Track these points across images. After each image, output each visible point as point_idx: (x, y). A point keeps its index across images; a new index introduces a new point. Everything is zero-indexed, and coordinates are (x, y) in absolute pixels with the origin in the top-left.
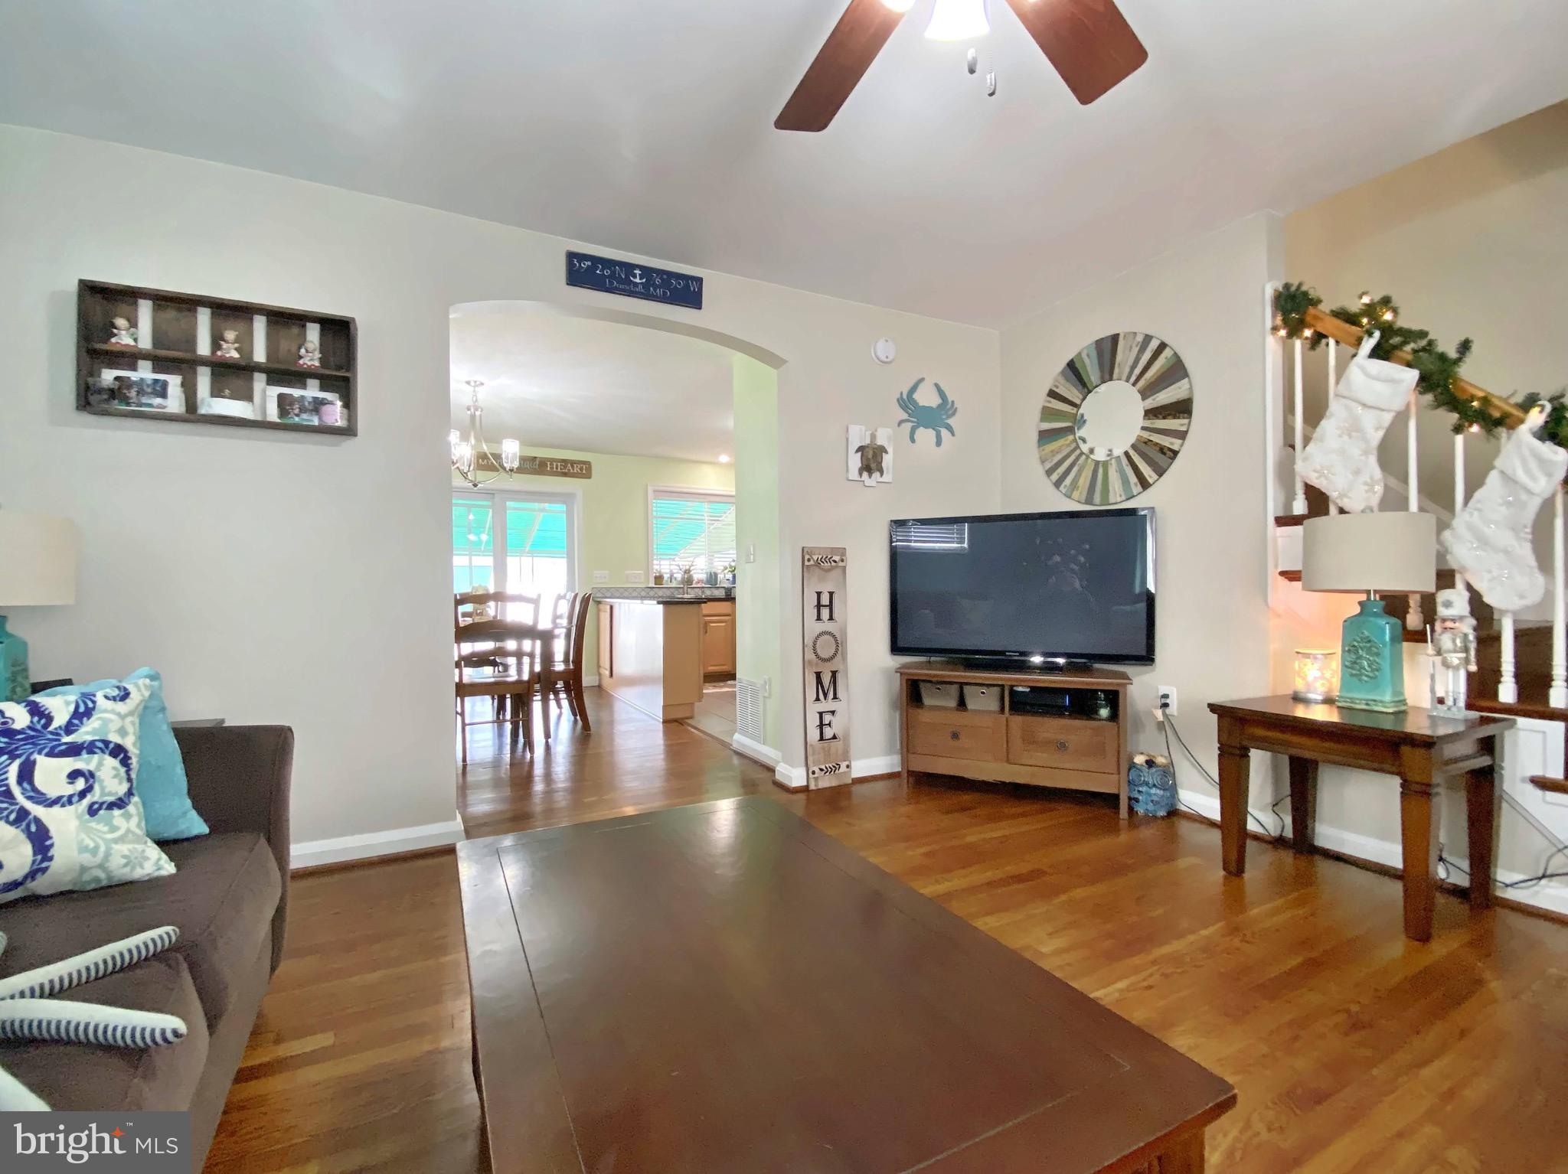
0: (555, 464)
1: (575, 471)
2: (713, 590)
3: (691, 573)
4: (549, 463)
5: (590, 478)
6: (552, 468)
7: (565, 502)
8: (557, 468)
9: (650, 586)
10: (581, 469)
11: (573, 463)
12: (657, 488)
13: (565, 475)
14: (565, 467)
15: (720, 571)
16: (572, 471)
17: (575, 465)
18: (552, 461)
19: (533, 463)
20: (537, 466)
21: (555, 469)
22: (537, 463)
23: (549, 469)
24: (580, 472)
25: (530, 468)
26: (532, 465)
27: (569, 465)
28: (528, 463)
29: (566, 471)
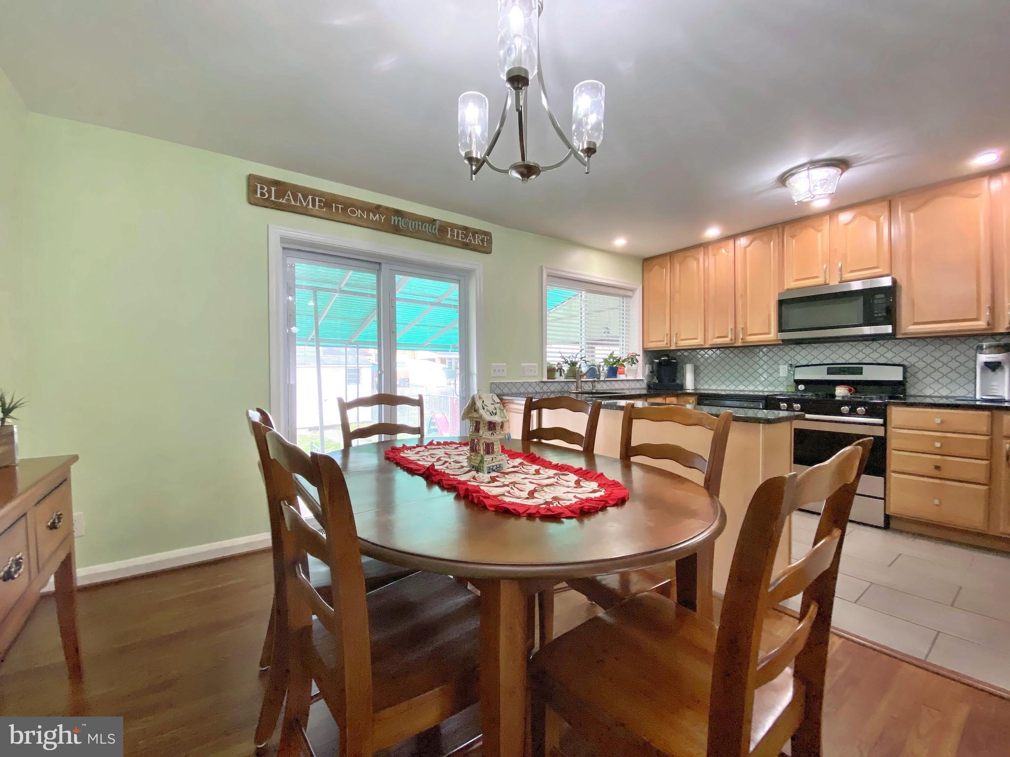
0: (456, 230)
1: (476, 243)
4: (449, 229)
5: (489, 253)
6: (453, 235)
7: (459, 281)
8: (458, 237)
9: (542, 380)
10: (482, 241)
11: (475, 232)
12: (552, 272)
13: (466, 246)
14: (466, 236)
16: (473, 242)
17: (476, 236)
18: (454, 226)
19: (432, 227)
20: (437, 231)
21: (456, 238)
22: (437, 227)
23: (449, 237)
24: (481, 244)
25: (429, 232)
26: (432, 229)
27: (471, 234)
28: (427, 226)
29: (467, 241)
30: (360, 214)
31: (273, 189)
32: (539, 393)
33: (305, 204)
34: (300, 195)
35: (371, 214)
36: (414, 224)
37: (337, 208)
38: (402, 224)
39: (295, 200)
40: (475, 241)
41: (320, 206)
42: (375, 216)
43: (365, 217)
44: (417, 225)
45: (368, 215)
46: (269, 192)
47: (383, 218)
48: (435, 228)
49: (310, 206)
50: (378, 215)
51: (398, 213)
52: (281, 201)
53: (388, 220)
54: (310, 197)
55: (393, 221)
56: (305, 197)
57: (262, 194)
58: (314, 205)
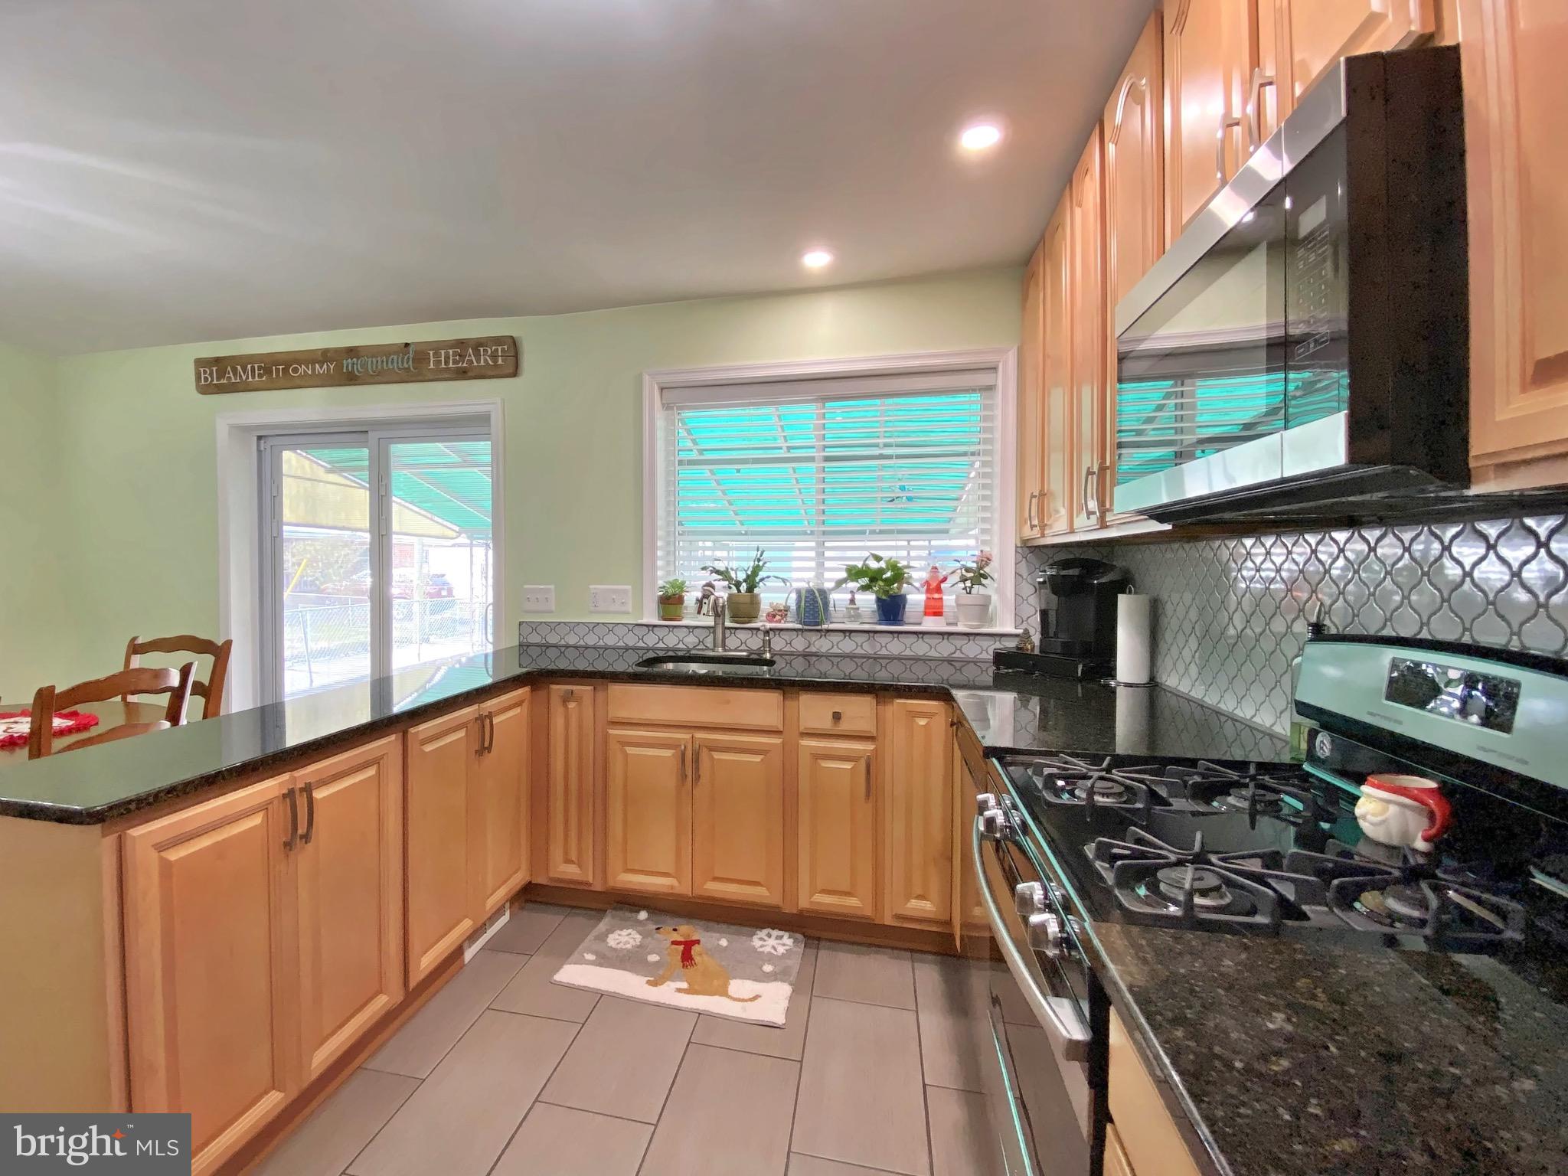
0: (443, 352)
1: (486, 363)
2: (814, 637)
3: (756, 591)
4: (431, 353)
5: (514, 374)
6: (437, 363)
8: (446, 363)
9: (645, 621)
10: (494, 356)
11: (478, 344)
12: (667, 380)
13: (462, 374)
14: (463, 357)
15: (831, 585)
16: (475, 364)
17: (482, 349)
18: (437, 346)
19: (403, 358)
20: (411, 362)
21: (443, 366)
22: (411, 356)
23: (432, 366)
24: (490, 363)
25: (400, 369)
26: (403, 363)
27: (470, 350)
28: (395, 357)
29: (465, 365)
30: (305, 370)
31: (214, 369)
32: (635, 649)
33: (244, 378)
34: (239, 367)
35: (317, 365)
36: (375, 362)
37: (278, 370)
38: (358, 370)
39: (235, 374)
40: (478, 361)
41: (260, 376)
42: (321, 368)
43: (310, 373)
44: (380, 363)
45: (314, 369)
46: (211, 374)
47: (332, 367)
48: (408, 358)
49: (250, 379)
50: (325, 366)
51: (352, 352)
52: (222, 382)
53: (339, 367)
54: (249, 366)
55: (345, 365)
56: (245, 370)
57: (206, 379)
58: (253, 376)
